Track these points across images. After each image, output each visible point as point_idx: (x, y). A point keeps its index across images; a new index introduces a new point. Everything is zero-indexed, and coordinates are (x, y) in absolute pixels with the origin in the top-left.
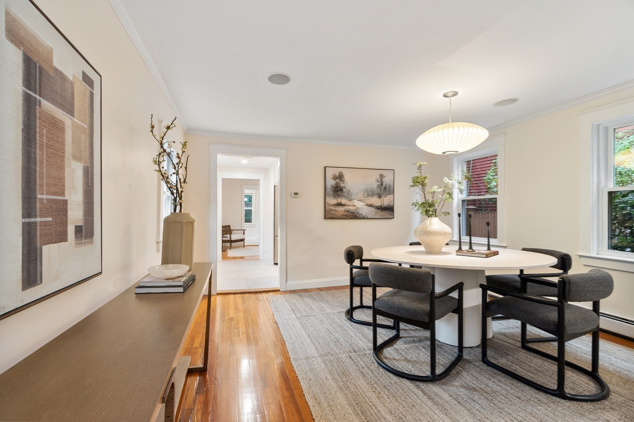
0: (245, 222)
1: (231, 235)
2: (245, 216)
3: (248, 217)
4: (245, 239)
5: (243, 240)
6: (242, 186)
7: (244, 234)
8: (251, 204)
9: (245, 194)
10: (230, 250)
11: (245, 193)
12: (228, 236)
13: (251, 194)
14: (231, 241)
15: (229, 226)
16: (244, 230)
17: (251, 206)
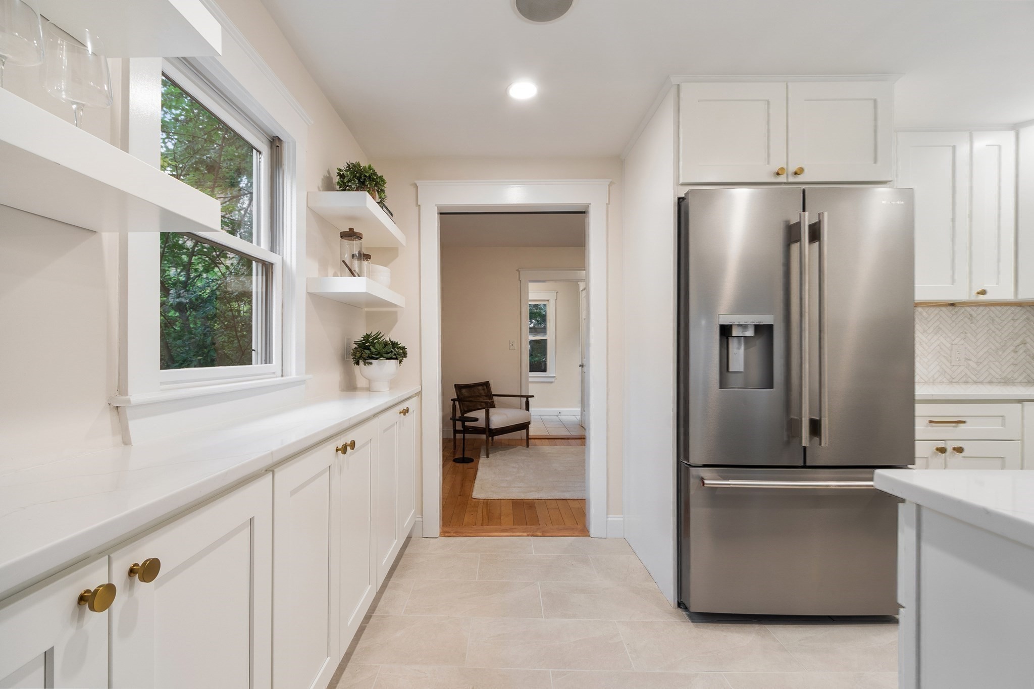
0: (531, 371)
1: (491, 410)
2: (531, 355)
3: (537, 356)
4: (529, 423)
5: (525, 426)
6: (521, 272)
7: (527, 409)
8: (545, 328)
9: (530, 303)
10: (488, 457)
11: (530, 298)
12: (480, 414)
13: (545, 303)
14: (491, 430)
15: (487, 384)
16: (527, 397)
17: (544, 331)
